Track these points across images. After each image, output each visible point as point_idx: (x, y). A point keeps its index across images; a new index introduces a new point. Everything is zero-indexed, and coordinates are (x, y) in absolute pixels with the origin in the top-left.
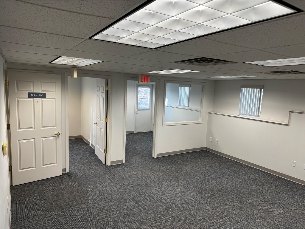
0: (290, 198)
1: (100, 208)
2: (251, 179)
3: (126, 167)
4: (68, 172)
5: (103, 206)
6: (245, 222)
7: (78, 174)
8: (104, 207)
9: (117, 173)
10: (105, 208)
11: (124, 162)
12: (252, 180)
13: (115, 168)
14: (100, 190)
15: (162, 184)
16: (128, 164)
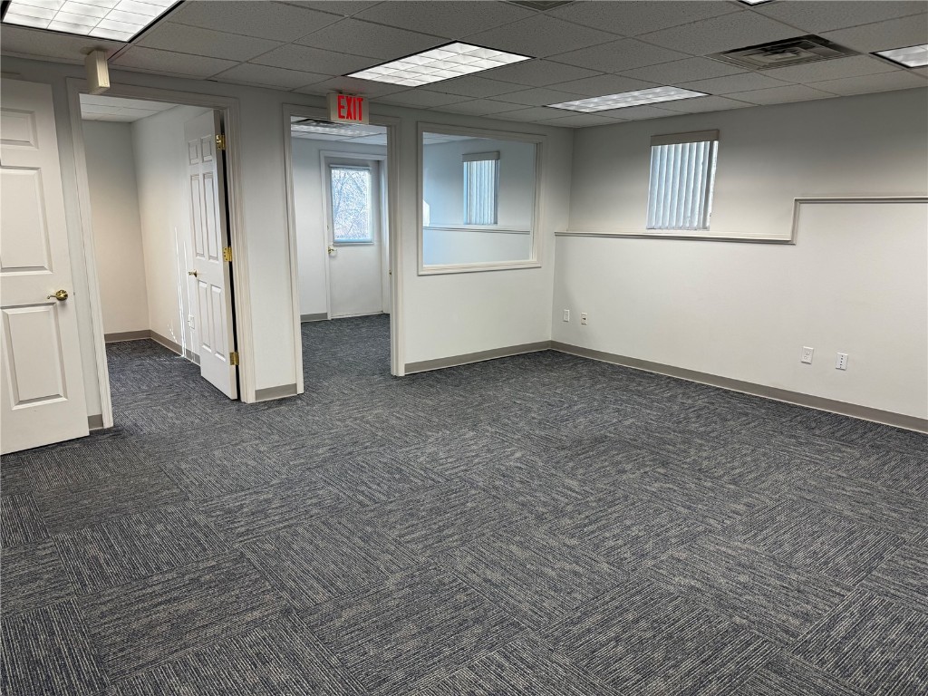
0: (801, 444)
1: (230, 511)
2: (690, 408)
3: (308, 404)
4: (112, 425)
5: (238, 504)
6: (680, 509)
7: (147, 429)
8: (241, 507)
9: (278, 419)
10: (245, 510)
11: (300, 390)
12: (691, 410)
13: (270, 408)
14: (225, 466)
15: (428, 437)
16: (314, 395)
